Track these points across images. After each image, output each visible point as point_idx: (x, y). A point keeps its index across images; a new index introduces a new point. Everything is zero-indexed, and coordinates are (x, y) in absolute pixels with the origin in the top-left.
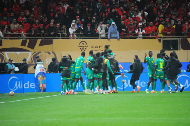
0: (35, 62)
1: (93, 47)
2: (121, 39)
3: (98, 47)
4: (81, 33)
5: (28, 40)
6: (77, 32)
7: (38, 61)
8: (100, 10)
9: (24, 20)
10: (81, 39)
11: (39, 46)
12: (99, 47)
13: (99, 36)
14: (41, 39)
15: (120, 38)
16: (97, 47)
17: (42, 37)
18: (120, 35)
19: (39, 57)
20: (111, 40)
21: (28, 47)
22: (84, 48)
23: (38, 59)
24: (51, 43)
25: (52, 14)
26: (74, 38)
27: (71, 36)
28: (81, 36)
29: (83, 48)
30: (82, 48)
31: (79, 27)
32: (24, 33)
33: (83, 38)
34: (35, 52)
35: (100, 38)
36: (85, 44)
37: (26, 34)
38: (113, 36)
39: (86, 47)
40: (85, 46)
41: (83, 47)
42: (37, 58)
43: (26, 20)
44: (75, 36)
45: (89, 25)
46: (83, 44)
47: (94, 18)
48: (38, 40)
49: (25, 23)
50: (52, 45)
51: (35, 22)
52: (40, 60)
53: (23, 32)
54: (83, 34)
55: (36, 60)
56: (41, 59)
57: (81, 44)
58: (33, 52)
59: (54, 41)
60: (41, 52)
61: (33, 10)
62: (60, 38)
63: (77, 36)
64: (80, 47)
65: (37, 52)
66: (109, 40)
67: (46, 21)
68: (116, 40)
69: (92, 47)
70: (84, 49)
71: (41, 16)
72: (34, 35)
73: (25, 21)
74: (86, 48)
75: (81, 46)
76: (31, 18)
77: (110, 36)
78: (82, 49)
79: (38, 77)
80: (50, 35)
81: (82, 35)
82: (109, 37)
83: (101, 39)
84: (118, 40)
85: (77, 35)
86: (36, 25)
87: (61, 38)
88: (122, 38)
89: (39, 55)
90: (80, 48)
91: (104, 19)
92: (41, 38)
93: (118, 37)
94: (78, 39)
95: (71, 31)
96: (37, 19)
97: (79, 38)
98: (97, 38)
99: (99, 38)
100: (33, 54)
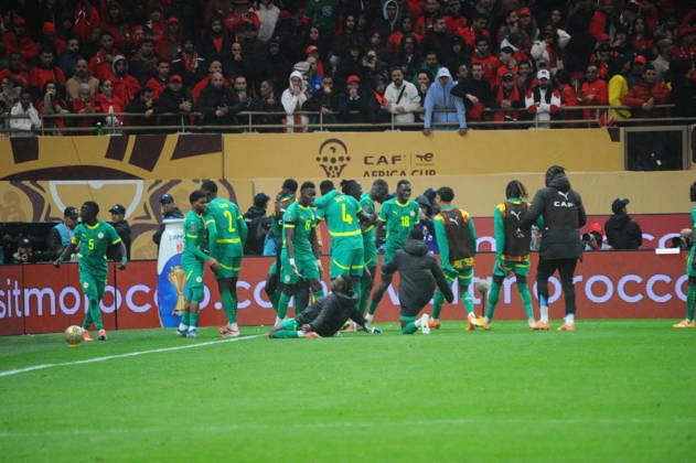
0: (159, 220)
1: (369, 160)
2: (471, 131)
3: (389, 160)
4: (324, 110)
5: (132, 138)
6: (310, 107)
7: (168, 215)
8: (392, 25)
9: (117, 63)
10: (327, 132)
11: (175, 157)
12: (393, 162)
13: (390, 121)
14: (178, 134)
15: (469, 126)
16: (383, 159)
17: (183, 127)
18: (468, 118)
19: (170, 200)
20: (436, 133)
21: (132, 161)
22: (338, 164)
23: (169, 206)
24: (215, 146)
25: (218, 42)
26: (298, 130)
27: (290, 121)
28: (324, 123)
29: (333, 165)
30: (328, 164)
31: (318, 87)
32: (115, 110)
33: (331, 129)
34: (158, 182)
35: (396, 128)
36: (340, 151)
38: (443, 119)
39: (345, 162)
40: (341, 159)
41: (333, 160)
42: (163, 202)
43: (125, 64)
44: (304, 120)
45: (355, 81)
46: (333, 149)
47: (372, 53)
48: (169, 136)
49: (120, 74)
50: (218, 155)
51: (158, 72)
52: (177, 209)
53: (111, 108)
54: (331, 112)
55: (162, 211)
56: (181, 208)
57: (327, 152)
58: (153, 181)
59: (227, 137)
60: (179, 181)
61: (150, 26)
62: (248, 130)
63: (310, 122)
64: (322, 162)
65: (165, 181)
66: (427, 134)
67: (196, 65)
68: (455, 133)
69: (366, 162)
70: (336, 168)
71: (179, 50)
72: (151, 121)
73: (120, 68)
74: (343, 166)
75: (325, 159)
76: (145, 55)
77: (433, 120)
78: (331, 168)
79: (170, 271)
80: (211, 118)
81: (327, 119)
82: (427, 123)
83: (398, 131)
84: (463, 134)
85: (309, 116)
86: (160, 80)
87: (253, 130)
88: (475, 127)
89: (172, 192)
90: (323, 166)
91: (410, 58)
92: (181, 130)
93: (463, 124)
94: (316, 132)
95: (289, 101)
96: (164, 62)
97: (319, 129)
98: (382, 129)
99: (390, 128)
100: (150, 188)
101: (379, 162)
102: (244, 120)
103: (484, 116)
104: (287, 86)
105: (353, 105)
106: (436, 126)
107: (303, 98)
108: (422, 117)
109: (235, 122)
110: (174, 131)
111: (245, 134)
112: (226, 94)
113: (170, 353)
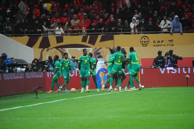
0: (96, 59)
1: (155, 42)
2: (184, 33)
3: (161, 42)
4: (142, 28)
5: (89, 36)
6: (138, 27)
7: (99, 57)
8: (161, 4)
9: (85, 15)
10: (143, 34)
11: (100, 42)
12: (162, 42)
13: (161, 31)
14: (102, 35)
15: (183, 32)
16: (159, 42)
17: (103, 33)
18: (183, 30)
19: (99, 53)
20: (174, 34)
21: (89, 43)
22: (146, 43)
23: (99, 55)
24: (112, 38)
25: (113, 9)
26: (135, 34)
27: (133, 31)
28: (142, 31)
29: (145, 43)
30: (143, 43)
31: (141, 21)
32: (85, 29)
33: (144, 33)
34: (96, 48)
35: (162, 33)
36: (147, 39)
37: (86, 29)
38: (176, 30)
39: (148, 42)
40: (147, 42)
41: (145, 42)
42: (97, 54)
43: (87, 16)
44: (136, 31)
45: (151, 20)
46: (145, 39)
47: (156, 12)
48: (99, 36)
49: (85, 18)
50: (113, 41)
51: (96, 18)
52: (101, 56)
53: (84, 28)
54: (144, 28)
55: (97, 57)
56: (102, 56)
57: (143, 40)
59: (115, 36)
60: (102, 48)
61: (94, 5)
62: (121, 34)
63: (138, 31)
64: (141, 42)
65: (98, 48)
66: (171, 34)
67: (107, 16)
68: (179, 34)
69: (154, 43)
70: (145, 44)
71: (102, 12)
73: (86, 17)
74: (147, 44)
75: (142, 42)
76: (92, 13)
77: (173, 30)
78: (144, 44)
79: (99, 73)
81: (143, 30)
82: (171, 31)
83: (163, 34)
84: (182, 34)
87: (122, 34)
88: (185, 32)
89: (100, 51)
90: (142, 44)
91: (166, 13)
92: (102, 34)
93: (181, 31)
94: (140, 34)
95: (132, 25)
96: (98, 15)
97: (141, 33)
98: (158, 33)
99: (161, 33)
100: (94, 50)
101: (157, 43)
102: (120, 31)
103: (188, 29)
104: (132, 21)
105: (150, 26)
106: (174, 32)
107: (136, 25)
108: (170, 30)
109: (117, 32)
110: (100, 34)
111: (120, 35)
112: (115, 24)
113: (99, 96)
